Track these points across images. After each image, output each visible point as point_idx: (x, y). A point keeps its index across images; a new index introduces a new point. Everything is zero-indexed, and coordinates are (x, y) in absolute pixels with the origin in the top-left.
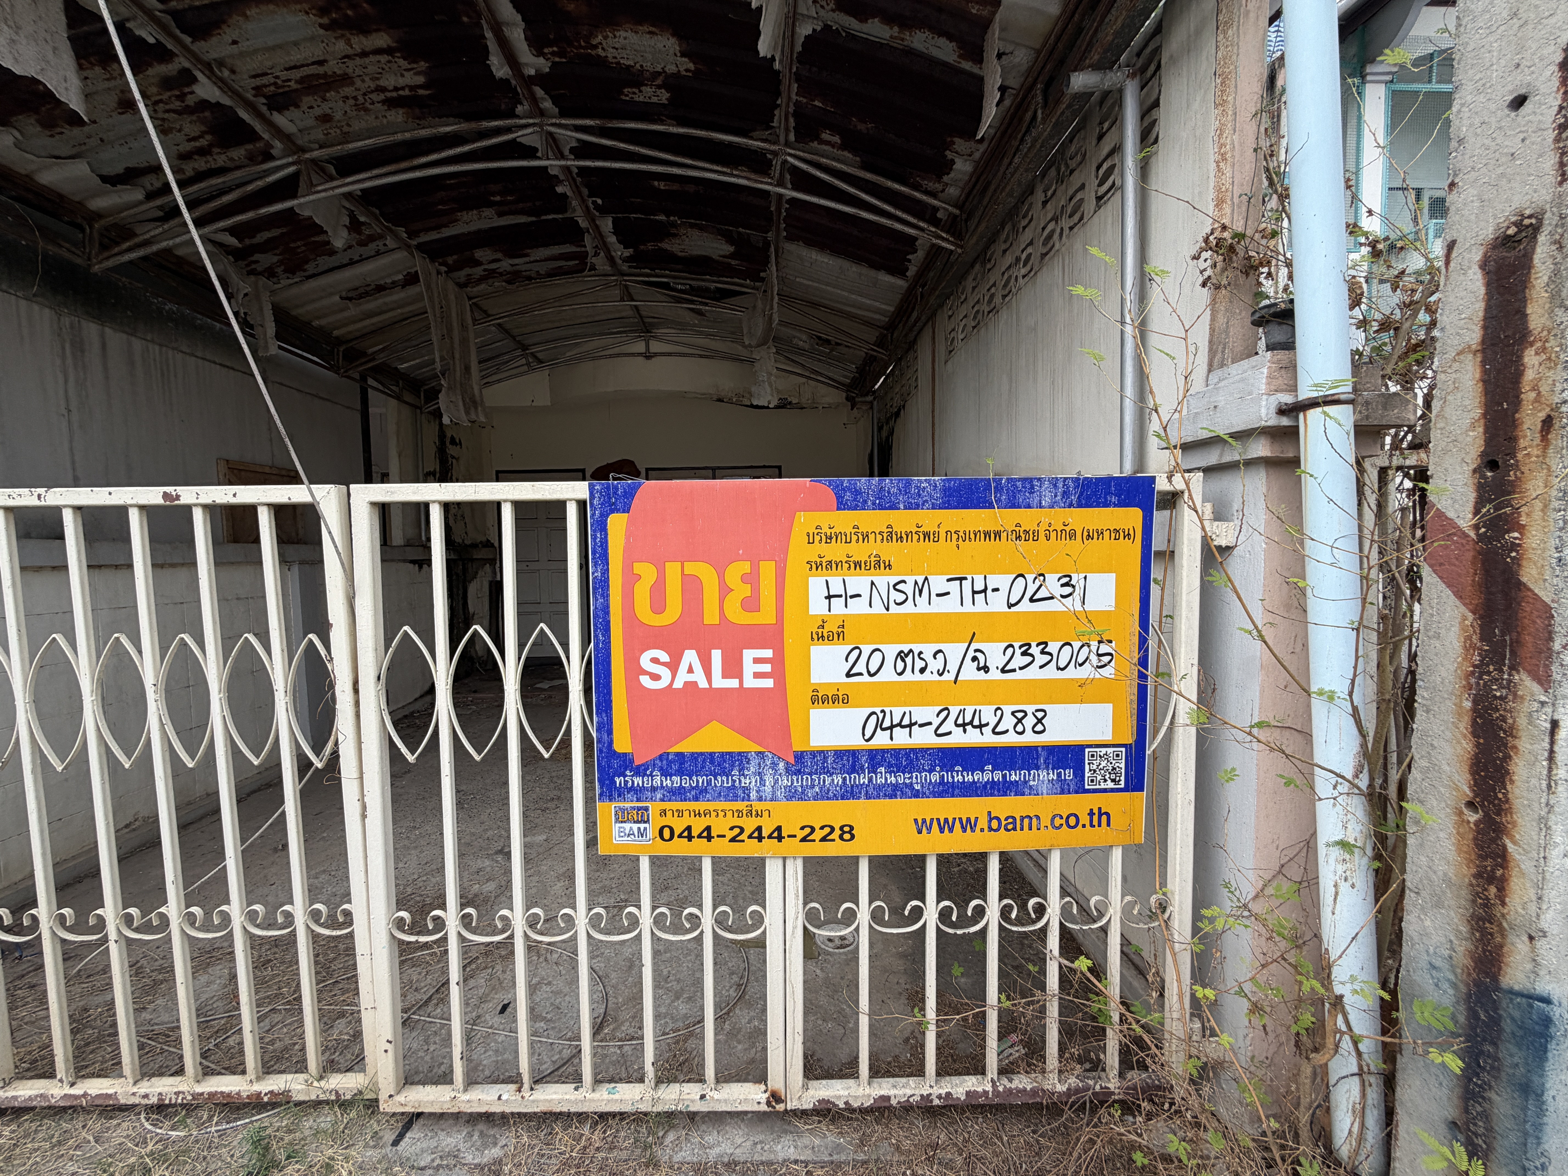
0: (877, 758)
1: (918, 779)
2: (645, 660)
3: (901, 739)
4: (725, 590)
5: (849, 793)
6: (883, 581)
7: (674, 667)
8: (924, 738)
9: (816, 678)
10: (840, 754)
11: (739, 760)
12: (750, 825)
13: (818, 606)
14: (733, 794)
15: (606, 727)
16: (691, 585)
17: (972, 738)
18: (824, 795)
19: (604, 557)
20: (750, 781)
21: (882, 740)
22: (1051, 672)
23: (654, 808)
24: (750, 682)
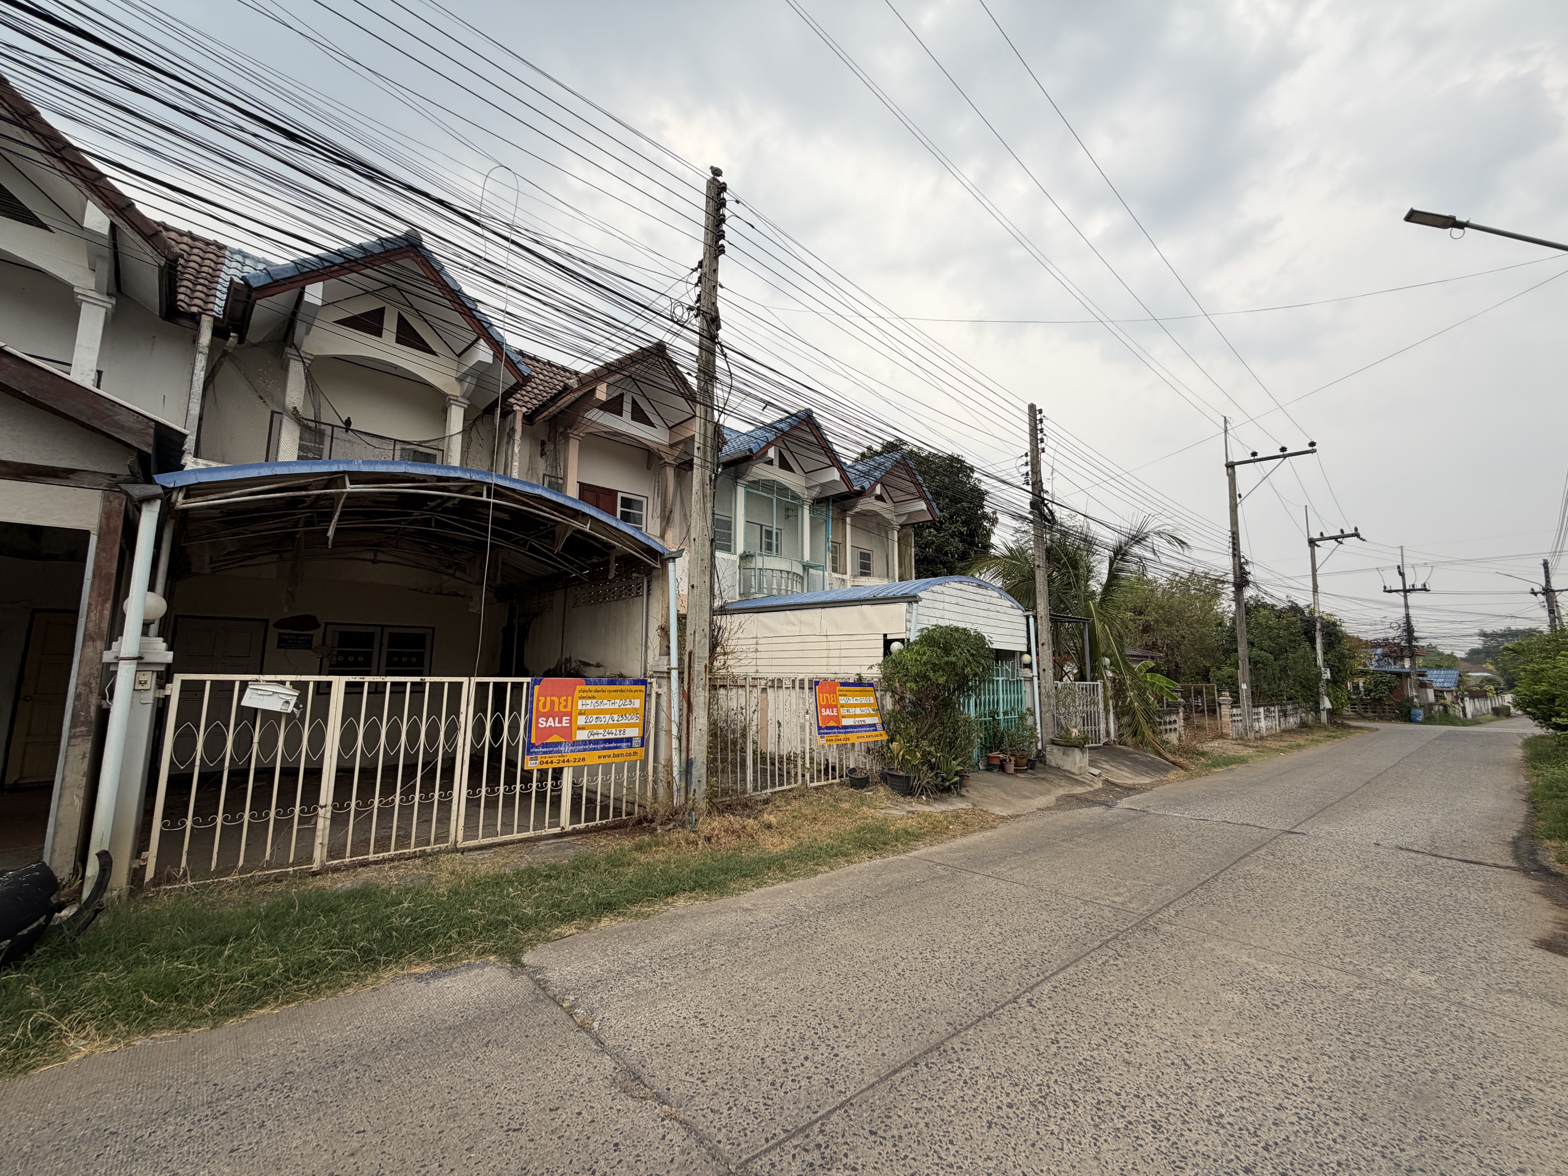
0: (590, 742)
1: (599, 746)
2: (540, 720)
3: (596, 737)
4: (560, 703)
5: (585, 750)
6: (594, 701)
7: (547, 722)
8: (600, 737)
9: (578, 723)
10: (582, 741)
11: (560, 744)
12: (562, 759)
13: (580, 707)
14: (558, 752)
15: (530, 737)
16: (552, 702)
17: (611, 736)
18: (579, 751)
19: (532, 695)
20: (562, 749)
21: (592, 738)
22: (627, 721)
23: (539, 756)
24: (564, 725)
